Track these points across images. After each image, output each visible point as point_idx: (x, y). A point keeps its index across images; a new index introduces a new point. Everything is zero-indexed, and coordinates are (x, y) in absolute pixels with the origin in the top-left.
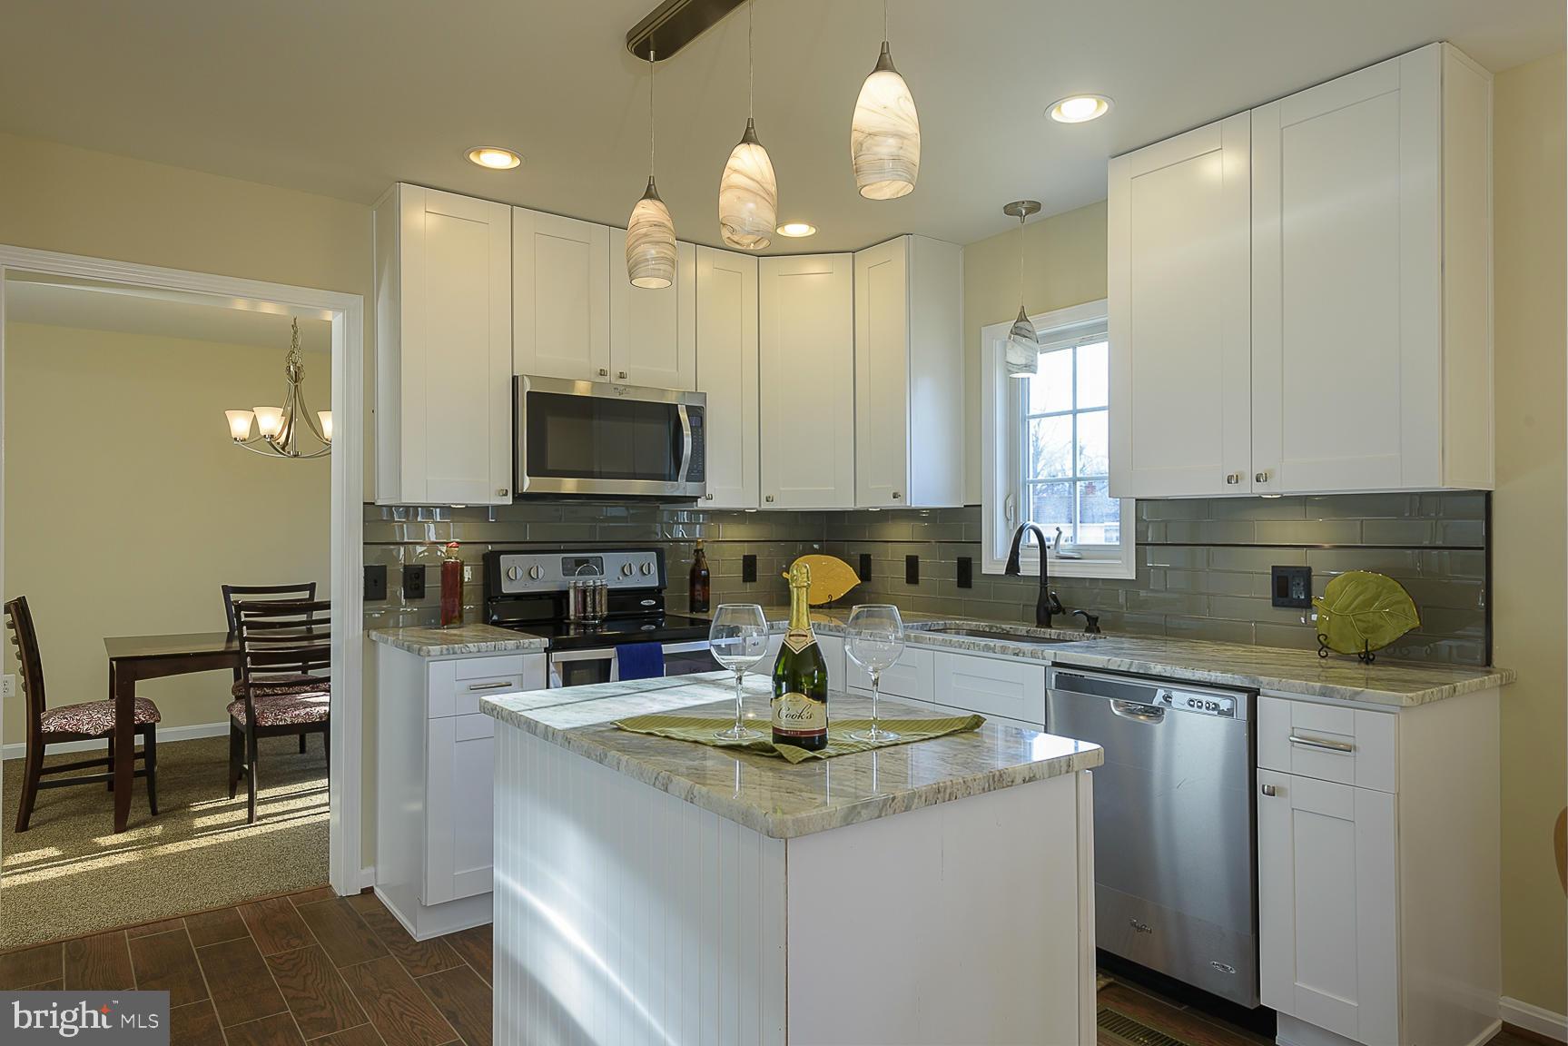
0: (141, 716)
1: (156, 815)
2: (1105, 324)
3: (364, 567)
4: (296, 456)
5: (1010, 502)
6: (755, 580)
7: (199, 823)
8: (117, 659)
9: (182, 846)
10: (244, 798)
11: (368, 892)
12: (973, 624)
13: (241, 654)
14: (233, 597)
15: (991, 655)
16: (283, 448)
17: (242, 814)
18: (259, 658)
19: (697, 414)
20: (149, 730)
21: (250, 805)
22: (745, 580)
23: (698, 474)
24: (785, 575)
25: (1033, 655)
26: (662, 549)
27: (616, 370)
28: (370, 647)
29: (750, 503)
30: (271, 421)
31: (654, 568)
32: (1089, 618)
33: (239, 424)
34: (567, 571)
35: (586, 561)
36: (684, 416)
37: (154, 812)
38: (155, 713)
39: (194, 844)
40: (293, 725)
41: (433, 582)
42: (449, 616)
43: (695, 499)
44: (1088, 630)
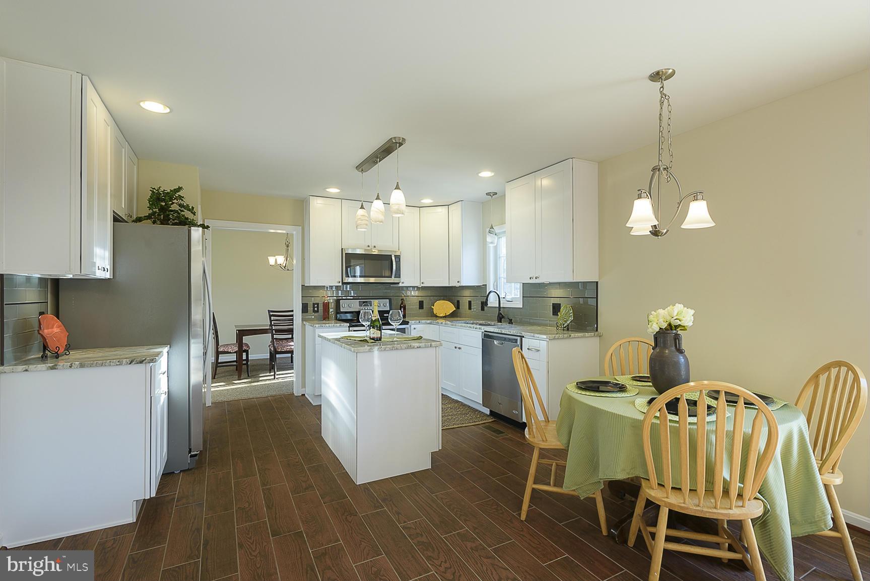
0: (245, 348)
1: (248, 377)
2: (505, 231)
3: (302, 304)
4: (288, 270)
5: (495, 284)
6: (423, 309)
7: (261, 379)
8: (238, 330)
9: (256, 384)
10: (273, 374)
11: (303, 395)
12: (481, 322)
13: (272, 330)
14: (271, 313)
15: (470, 329)
16: (285, 268)
17: (273, 377)
18: (277, 331)
19: (398, 257)
20: (247, 352)
21: (274, 375)
22: (420, 309)
23: (398, 275)
24: (432, 307)
25: (480, 328)
26: (391, 299)
27: (373, 245)
28: (303, 326)
29: (418, 284)
30: (281, 260)
31: (388, 304)
32: (510, 320)
33: (272, 261)
34: (360, 305)
35: (366, 302)
36: (393, 258)
37: (248, 376)
38: (248, 347)
39: (259, 383)
40: (286, 351)
41: (321, 308)
42: (326, 317)
43: (398, 283)
44: (509, 323)
